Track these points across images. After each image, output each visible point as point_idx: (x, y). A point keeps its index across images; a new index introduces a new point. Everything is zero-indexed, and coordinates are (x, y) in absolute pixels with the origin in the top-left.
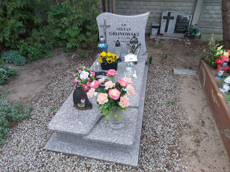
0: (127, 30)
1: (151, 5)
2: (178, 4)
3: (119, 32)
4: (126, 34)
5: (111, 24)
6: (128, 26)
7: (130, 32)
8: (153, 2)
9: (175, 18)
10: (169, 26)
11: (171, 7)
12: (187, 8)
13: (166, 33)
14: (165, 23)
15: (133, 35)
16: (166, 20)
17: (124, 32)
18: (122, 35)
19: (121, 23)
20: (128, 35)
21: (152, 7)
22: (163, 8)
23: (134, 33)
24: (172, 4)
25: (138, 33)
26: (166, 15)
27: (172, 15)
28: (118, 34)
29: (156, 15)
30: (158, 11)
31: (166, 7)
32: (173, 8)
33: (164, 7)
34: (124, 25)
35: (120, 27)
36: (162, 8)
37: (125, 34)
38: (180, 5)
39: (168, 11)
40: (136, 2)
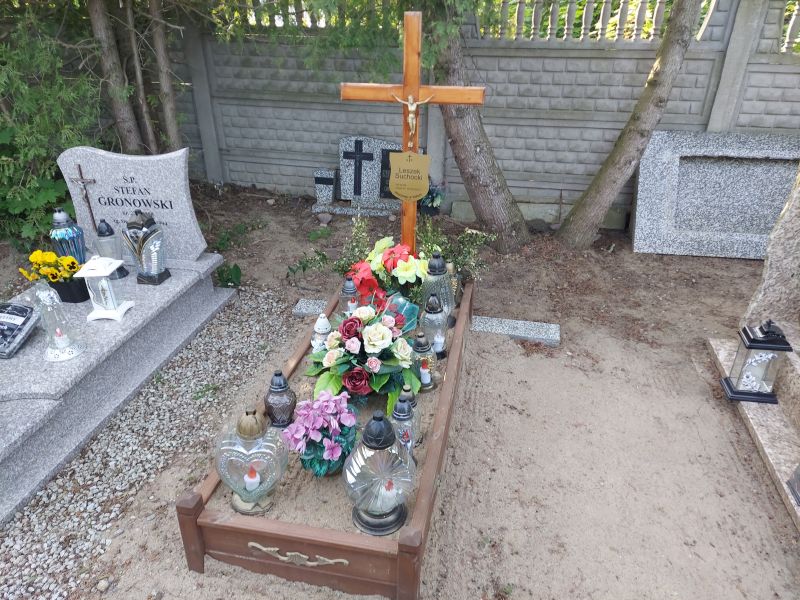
0: (141, 194)
1: (313, 119)
2: (382, 119)
3: (122, 196)
4: (141, 202)
5: (97, 177)
6: (141, 184)
7: (149, 197)
8: (317, 112)
9: (375, 156)
10: (364, 178)
13: (357, 197)
14: (351, 171)
15: (158, 205)
16: (352, 162)
17: (134, 197)
18: (130, 204)
19: (121, 175)
20: (145, 206)
21: (316, 124)
23: (161, 201)
24: (368, 118)
25: (171, 202)
26: (352, 149)
27: (366, 148)
28: (120, 202)
29: (330, 148)
30: (333, 137)
31: (352, 127)
32: (371, 129)
33: (347, 124)
34: (129, 180)
35: (121, 183)
36: (341, 127)
37: (137, 204)
38: (388, 120)
39: (354, 139)
40: (270, 110)
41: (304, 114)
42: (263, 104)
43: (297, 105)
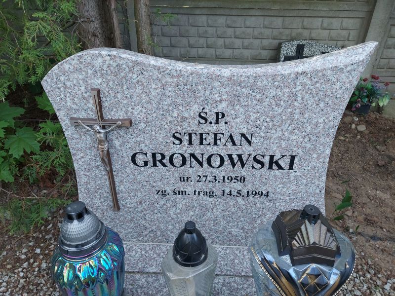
0: (230, 145)
1: (248, 25)
2: (320, 24)
3: (186, 150)
4: (226, 159)
5: (138, 114)
6: (237, 125)
7: (246, 150)
8: (253, 18)
11: (300, 31)
12: (345, 33)
15: (262, 164)
17: (213, 150)
18: (201, 164)
19: (196, 108)
20: (234, 165)
21: (249, 31)
22: (280, 33)
23: (272, 157)
24: (305, 23)
25: (293, 158)
26: (292, 53)
27: (306, 52)
28: (178, 160)
29: (260, 53)
30: (266, 43)
31: (287, 32)
32: (306, 33)
33: (281, 30)
34: (212, 118)
35: (192, 126)
36: (276, 32)
37: (216, 161)
38: (325, 25)
39: (296, 43)
40: (204, 18)
41: (239, 21)
42: (198, 11)
43: (234, 12)
